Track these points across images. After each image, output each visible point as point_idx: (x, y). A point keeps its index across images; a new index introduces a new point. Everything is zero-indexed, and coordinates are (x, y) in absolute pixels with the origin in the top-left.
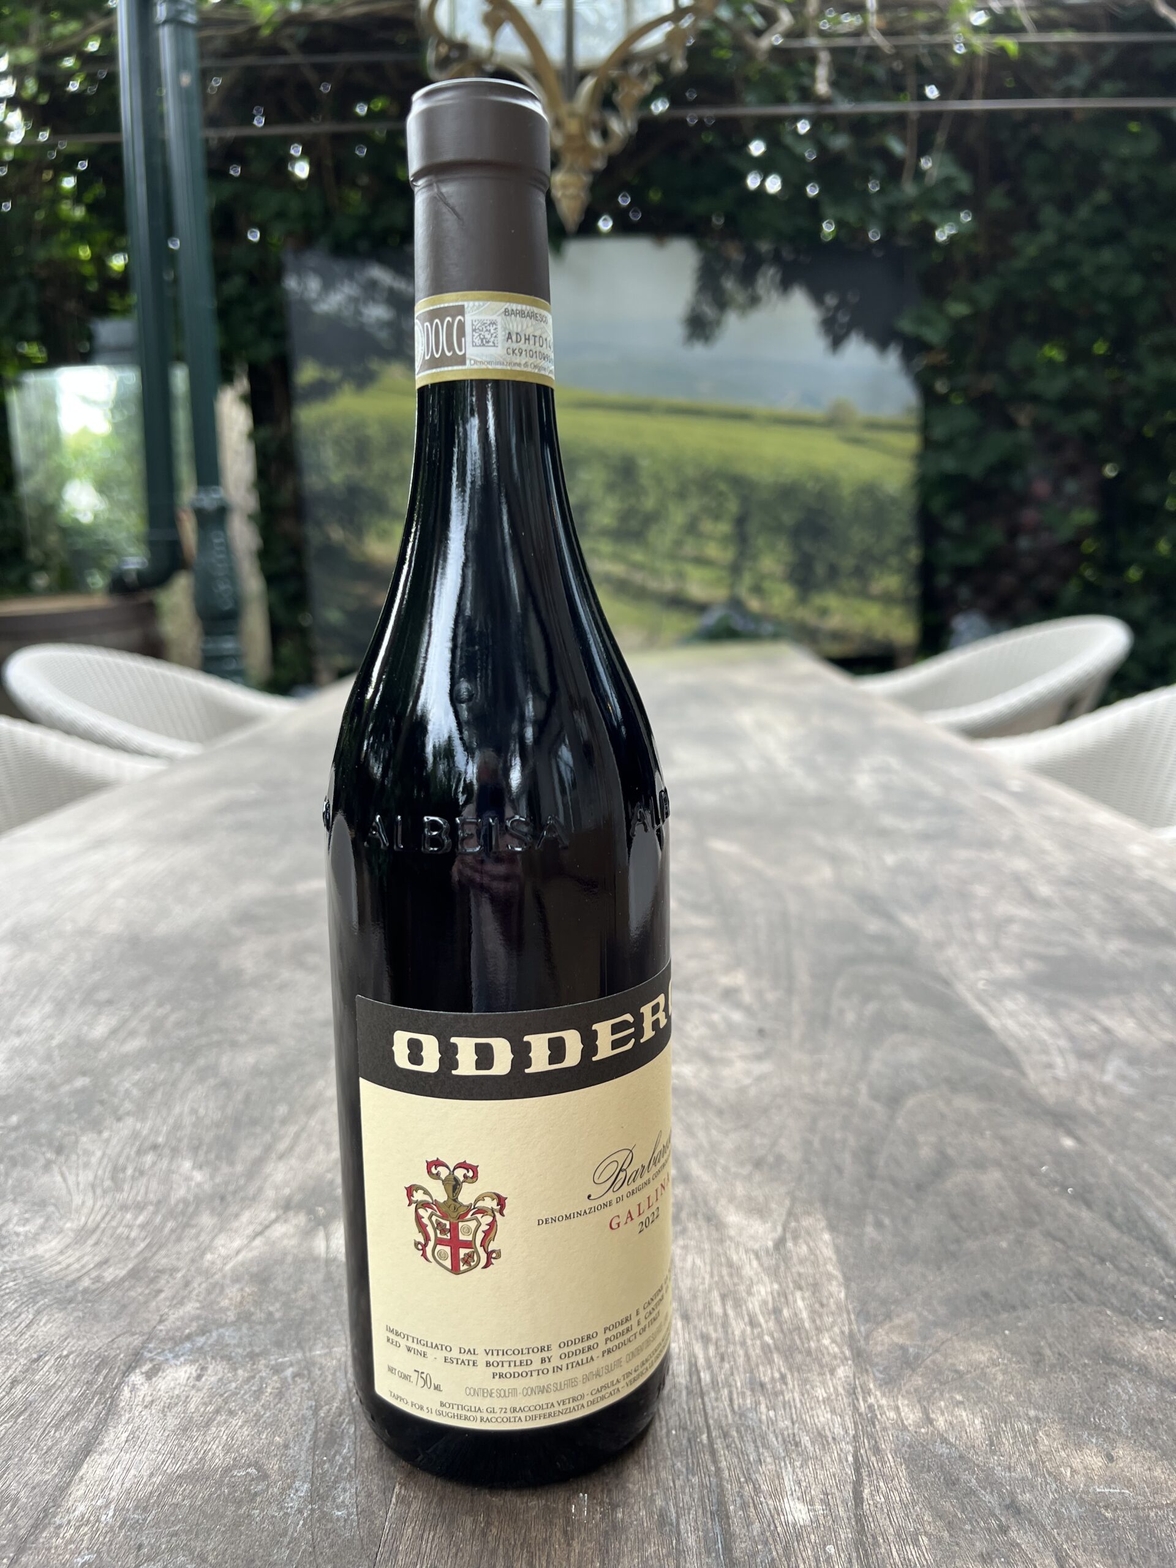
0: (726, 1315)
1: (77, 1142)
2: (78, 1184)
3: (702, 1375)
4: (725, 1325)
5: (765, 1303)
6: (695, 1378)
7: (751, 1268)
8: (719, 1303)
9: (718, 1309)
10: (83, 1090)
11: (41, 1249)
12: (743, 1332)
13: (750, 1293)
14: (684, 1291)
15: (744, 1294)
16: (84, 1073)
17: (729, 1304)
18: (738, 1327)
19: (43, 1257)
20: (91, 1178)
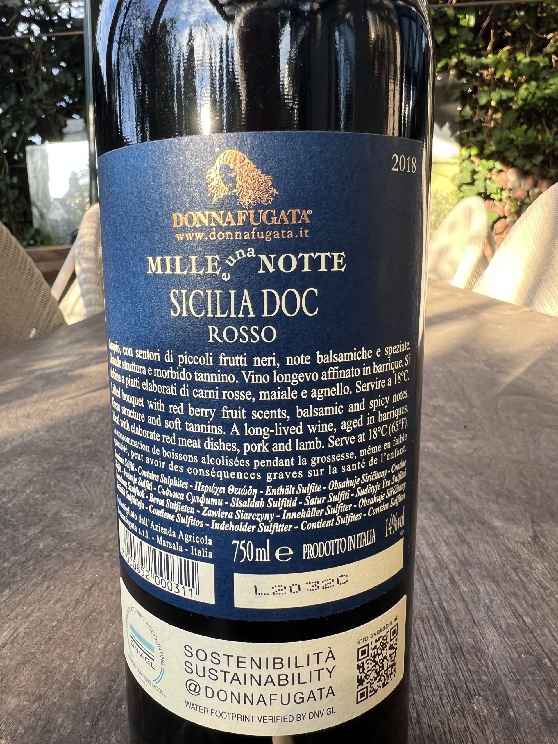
0: (521, 580)
1: (91, 471)
2: (96, 493)
3: (524, 618)
4: (525, 588)
5: (543, 574)
6: (521, 620)
7: (524, 553)
8: (514, 574)
9: (516, 578)
10: (90, 446)
11: (81, 526)
12: (539, 592)
13: (531, 568)
14: (487, 565)
15: (528, 569)
16: (89, 439)
17: (521, 575)
18: (533, 588)
19: (82, 530)
20: (102, 490)
